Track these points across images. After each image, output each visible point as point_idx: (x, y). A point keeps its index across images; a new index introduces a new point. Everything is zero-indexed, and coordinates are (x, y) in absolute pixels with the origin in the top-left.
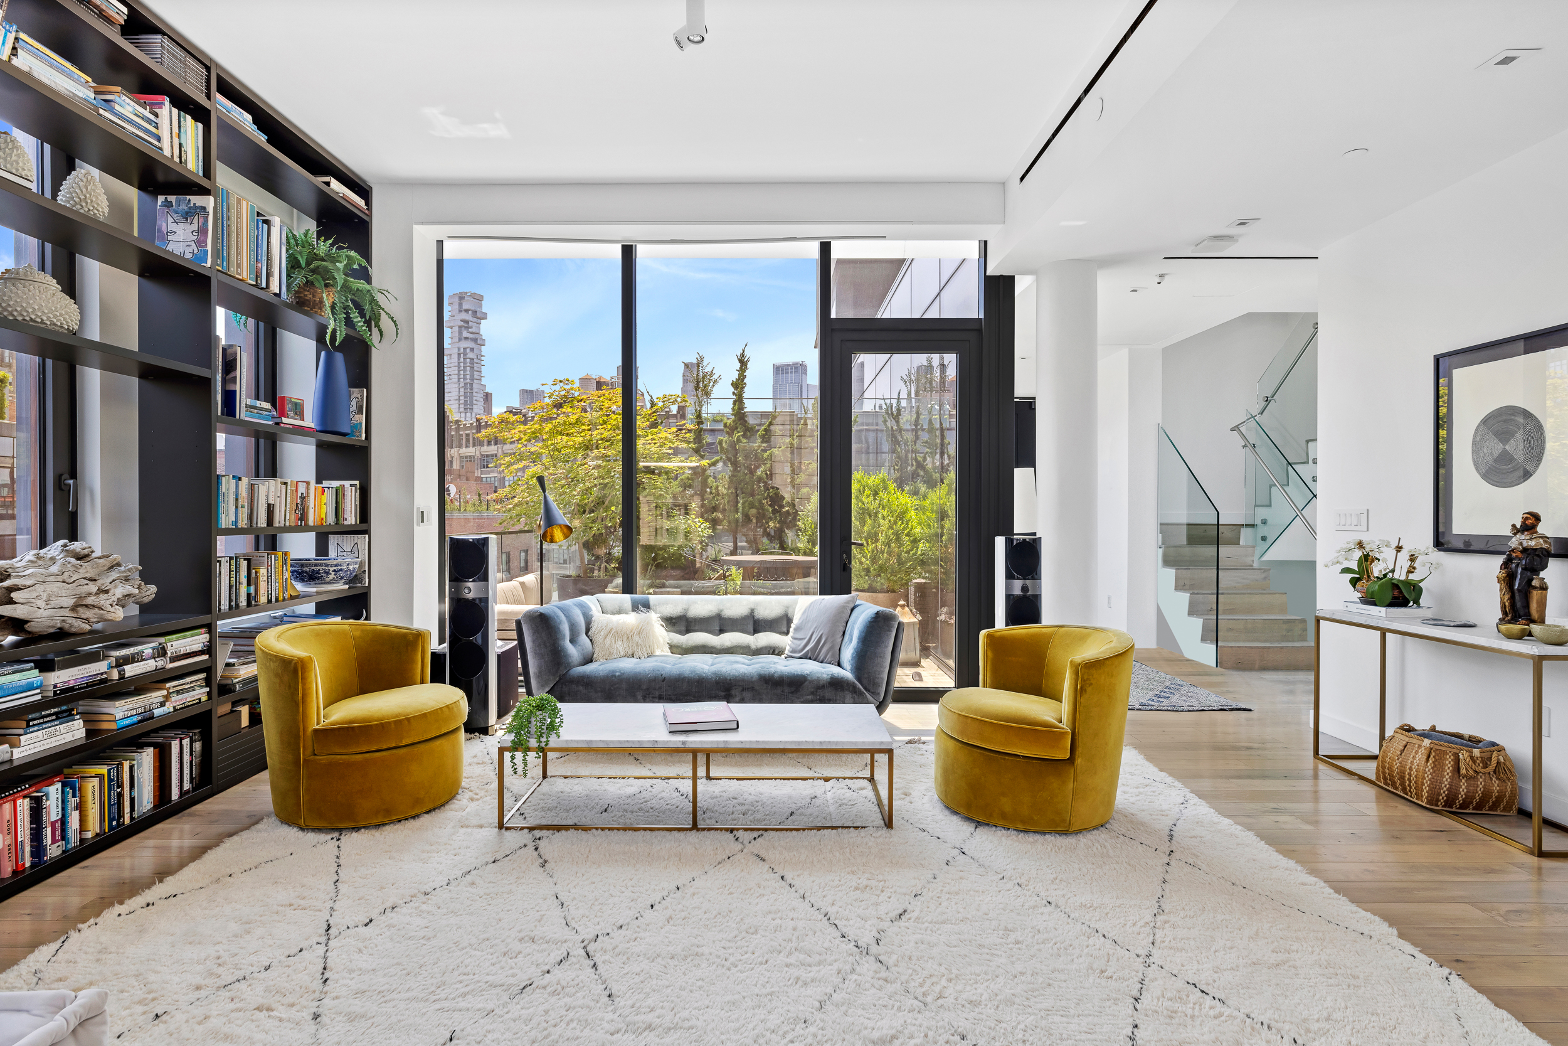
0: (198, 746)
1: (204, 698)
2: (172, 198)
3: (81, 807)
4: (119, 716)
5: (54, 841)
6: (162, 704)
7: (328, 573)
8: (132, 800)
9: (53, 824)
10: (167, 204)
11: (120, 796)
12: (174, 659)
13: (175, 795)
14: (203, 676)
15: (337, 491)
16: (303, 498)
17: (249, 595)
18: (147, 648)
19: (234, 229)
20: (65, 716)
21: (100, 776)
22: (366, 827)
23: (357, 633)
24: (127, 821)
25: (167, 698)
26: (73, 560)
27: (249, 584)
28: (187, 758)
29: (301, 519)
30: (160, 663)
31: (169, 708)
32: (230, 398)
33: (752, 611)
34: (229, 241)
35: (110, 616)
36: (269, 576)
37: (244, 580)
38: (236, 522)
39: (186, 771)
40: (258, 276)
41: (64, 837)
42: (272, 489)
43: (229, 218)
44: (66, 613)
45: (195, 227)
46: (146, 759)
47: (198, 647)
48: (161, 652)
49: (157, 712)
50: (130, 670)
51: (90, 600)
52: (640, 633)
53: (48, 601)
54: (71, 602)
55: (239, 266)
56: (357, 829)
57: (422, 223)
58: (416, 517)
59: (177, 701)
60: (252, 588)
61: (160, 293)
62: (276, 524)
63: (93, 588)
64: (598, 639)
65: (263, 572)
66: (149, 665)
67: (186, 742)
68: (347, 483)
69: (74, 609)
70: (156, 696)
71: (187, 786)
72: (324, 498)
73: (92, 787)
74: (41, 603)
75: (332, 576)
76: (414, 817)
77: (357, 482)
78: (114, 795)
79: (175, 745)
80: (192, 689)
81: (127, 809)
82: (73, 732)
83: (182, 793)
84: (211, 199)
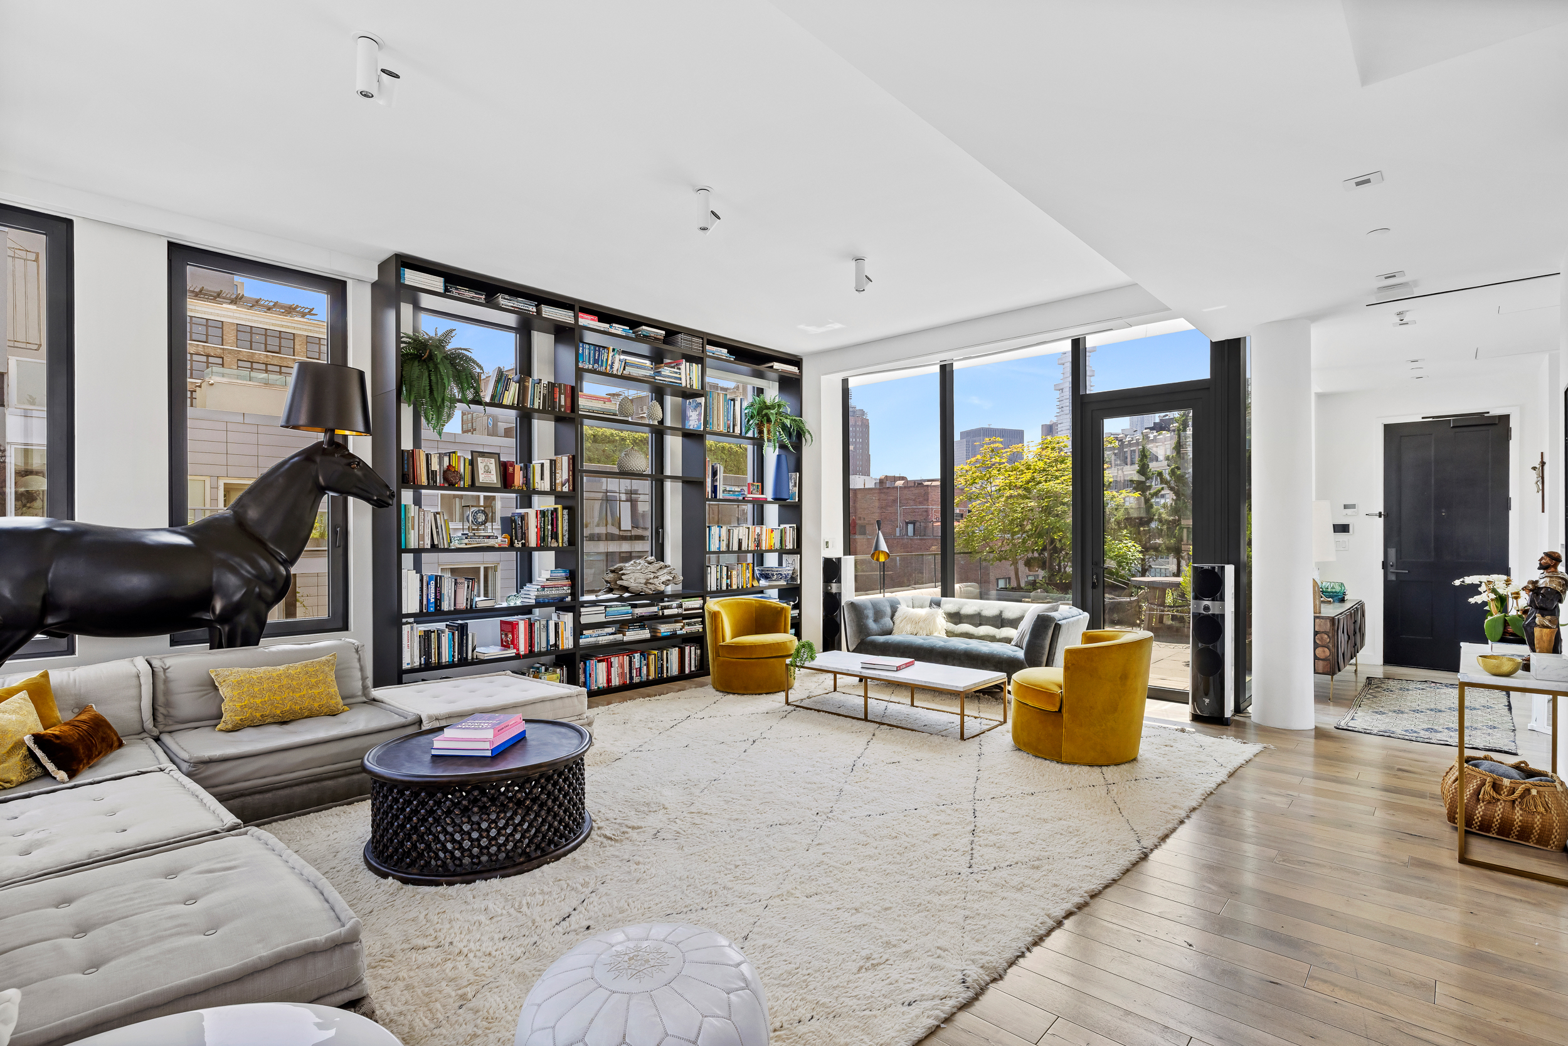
0: (699, 652)
1: (701, 630)
2: (691, 400)
3: (648, 665)
4: (662, 631)
5: (637, 676)
6: (681, 629)
7: (773, 575)
8: (667, 668)
9: (636, 669)
10: (690, 403)
11: (662, 664)
12: (686, 610)
13: (687, 671)
14: (701, 619)
15: (781, 531)
16: (759, 535)
17: (727, 584)
18: (674, 604)
19: (715, 408)
20: (642, 627)
21: (655, 654)
22: (738, 694)
23: (757, 605)
24: (665, 676)
25: (683, 627)
26: (646, 564)
27: (727, 579)
28: (693, 656)
29: (757, 546)
30: (680, 611)
31: (684, 631)
32: (715, 489)
33: (1001, 612)
34: (713, 415)
35: (659, 588)
36: (738, 575)
37: (725, 576)
38: (719, 548)
39: (693, 662)
40: (729, 427)
41: (640, 675)
42: (741, 531)
43: (713, 404)
44: (643, 585)
45: (697, 413)
46: (675, 652)
47: (697, 606)
48: (680, 606)
49: (679, 632)
50: (667, 612)
51: (651, 581)
52: (925, 620)
53: (635, 580)
54: (644, 581)
55: (718, 425)
56: (734, 694)
57: (825, 374)
58: (823, 545)
59: (687, 629)
60: (729, 581)
61: (688, 442)
62: (743, 549)
63: (652, 576)
64: (897, 621)
65: (734, 573)
66: (675, 611)
67: (693, 648)
68: (787, 526)
69: (646, 584)
70: (679, 625)
71: (693, 669)
72: (773, 535)
73: (652, 657)
74: (632, 581)
75: (775, 577)
76: (759, 694)
77: (795, 525)
78: (660, 664)
79: (687, 649)
80: (695, 623)
81: (665, 671)
82: (645, 634)
83: (690, 671)
84: (703, 398)
